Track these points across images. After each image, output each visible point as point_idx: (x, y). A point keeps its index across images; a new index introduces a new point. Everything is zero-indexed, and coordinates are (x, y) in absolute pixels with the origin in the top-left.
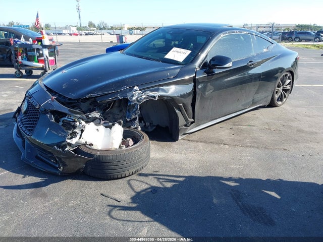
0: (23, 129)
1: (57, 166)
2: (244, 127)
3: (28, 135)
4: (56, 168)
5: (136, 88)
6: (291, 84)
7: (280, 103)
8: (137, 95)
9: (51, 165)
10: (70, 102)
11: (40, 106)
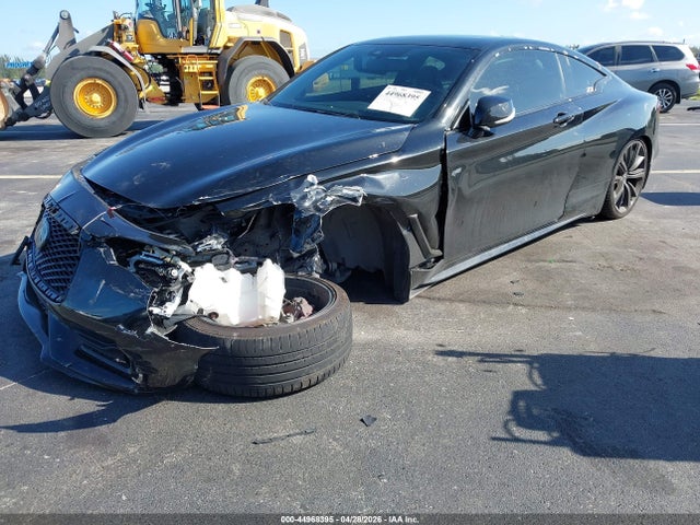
0: (41, 288)
1: (129, 371)
2: (553, 265)
3: (54, 301)
4: (128, 378)
5: (310, 178)
6: (646, 165)
7: (622, 209)
8: (313, 194)
9: (115, 371)
10: (152, 216)
11: (80, 228)
